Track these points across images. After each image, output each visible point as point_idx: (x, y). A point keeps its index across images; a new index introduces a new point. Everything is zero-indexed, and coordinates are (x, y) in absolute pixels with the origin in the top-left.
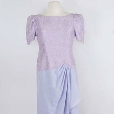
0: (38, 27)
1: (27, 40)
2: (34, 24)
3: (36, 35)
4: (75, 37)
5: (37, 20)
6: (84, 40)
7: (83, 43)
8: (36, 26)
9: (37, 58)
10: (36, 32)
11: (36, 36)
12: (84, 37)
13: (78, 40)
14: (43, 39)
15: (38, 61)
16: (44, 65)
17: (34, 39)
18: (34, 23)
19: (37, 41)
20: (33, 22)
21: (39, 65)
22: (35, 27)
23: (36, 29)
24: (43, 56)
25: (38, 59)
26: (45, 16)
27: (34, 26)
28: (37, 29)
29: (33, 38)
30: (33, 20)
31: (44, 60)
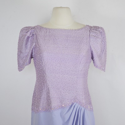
0: (36, 45)
1: (18, 63)
2: (29, 40)
3: (32, 57)
4: (92, 62)
5: (34, 33)
6: (105, 65)
7: (104, 70)
8: (33, 43)
9: (33, 92)
10: (33, 52)
11: (32, 59)
12: (105, 61)
13: (97, 67)
14: (42, 63)
15: (34, 96)
16: (43, 103)
17: (30, 62)
18: (31, 38)
19: (34, 66)
20: (28, 37)
21: (35, 102)
22: (31, 44)
23: (32, 47)
24: (42, 90)
25: (34, 94)
26: (46, 29)
27: (29, 43)
28: (34, 48)
29: (28, 61)
30: (28, 34)
31: (44, 96)
